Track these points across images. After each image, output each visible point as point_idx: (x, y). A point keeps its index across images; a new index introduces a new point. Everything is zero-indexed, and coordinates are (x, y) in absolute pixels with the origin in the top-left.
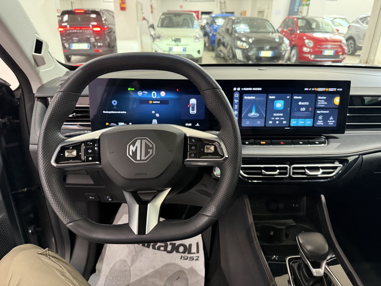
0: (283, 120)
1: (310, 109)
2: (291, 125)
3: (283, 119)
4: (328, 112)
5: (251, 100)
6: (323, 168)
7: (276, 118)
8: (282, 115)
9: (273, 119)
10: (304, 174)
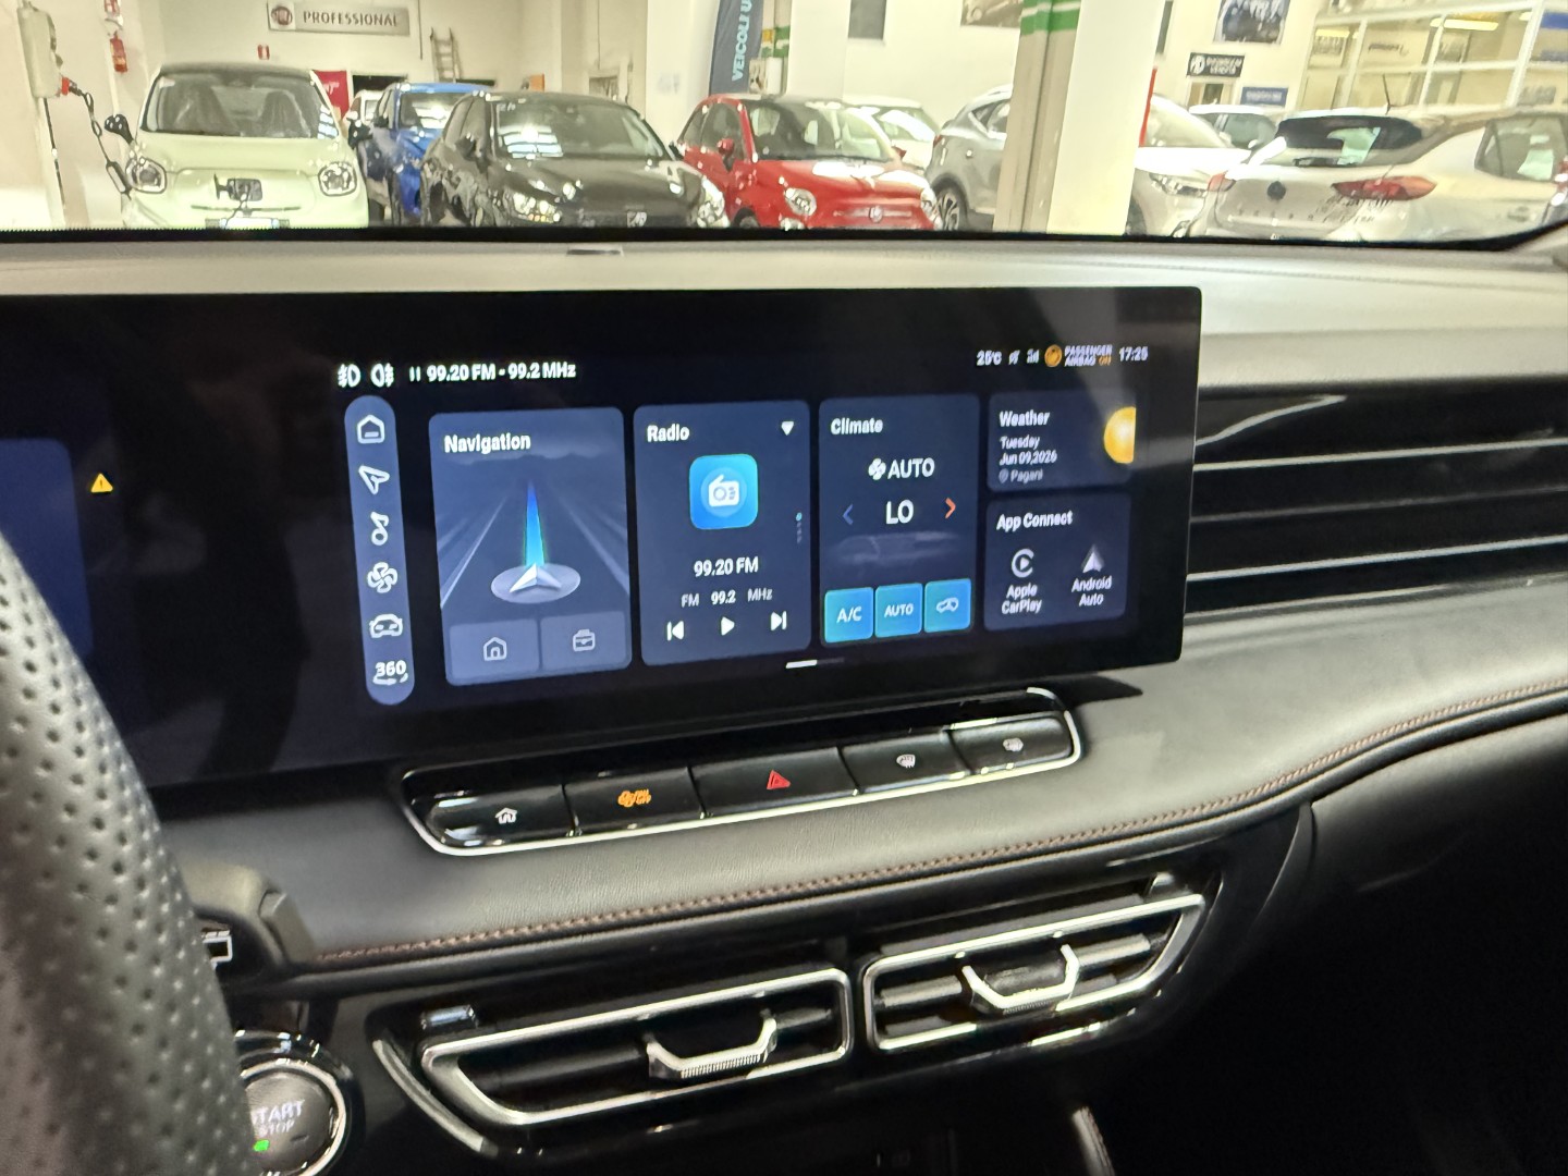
0: (766, 608)
1: (948, 508)
2: (831, 636)
3: (768, 595)
4: (1066, 519)
5: (500, 461)
6: (1080, 940)
7: (718, 597)
8: (751, 565)
9: (692, 600)
10: (960, 1007)
